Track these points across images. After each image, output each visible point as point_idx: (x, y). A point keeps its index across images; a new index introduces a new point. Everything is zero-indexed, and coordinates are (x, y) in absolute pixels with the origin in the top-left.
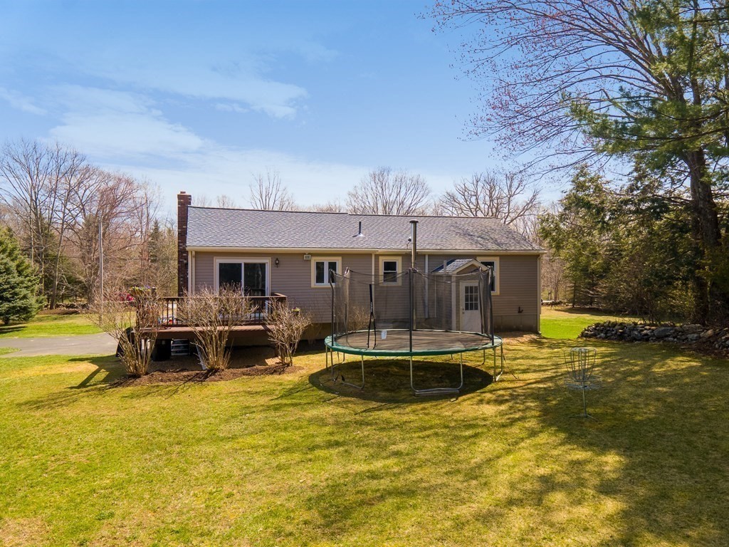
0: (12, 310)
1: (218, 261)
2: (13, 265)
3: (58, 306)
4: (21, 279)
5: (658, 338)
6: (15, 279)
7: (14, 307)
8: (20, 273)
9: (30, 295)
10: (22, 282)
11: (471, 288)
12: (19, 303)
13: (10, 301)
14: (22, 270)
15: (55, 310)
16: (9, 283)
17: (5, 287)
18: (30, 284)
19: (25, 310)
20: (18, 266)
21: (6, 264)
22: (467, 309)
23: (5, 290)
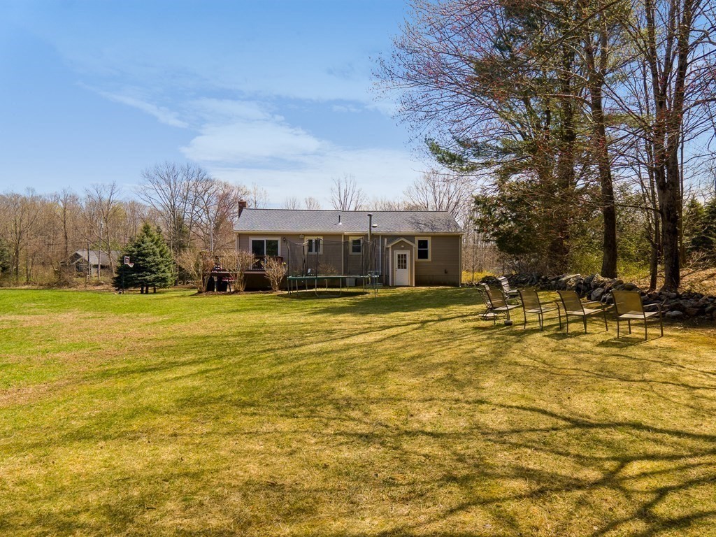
0: (157, 279)
1: (251, 239)
2: (158, 250)
3: (188, 283)
4: (162, 259)
6: (159, 259)
7: (158, 278)
8: (162, 256)
9: (167, 270)
10: (162, 262)
11: (402, 255)
12: (160, 275)
13: (155, 274)
14: (164, 254)
15: (186, 286)
16: (155, 262)
17: (153, 264)
18: (168, 263)
19: (164, 280)
20: (161, 251)
21: (153, 249)
22: (399, 268)
23: (152, 266)
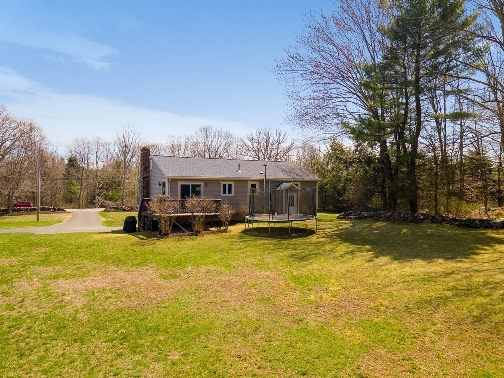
1: (180, 183)
5: (370, 217)
11: (292, 196)
